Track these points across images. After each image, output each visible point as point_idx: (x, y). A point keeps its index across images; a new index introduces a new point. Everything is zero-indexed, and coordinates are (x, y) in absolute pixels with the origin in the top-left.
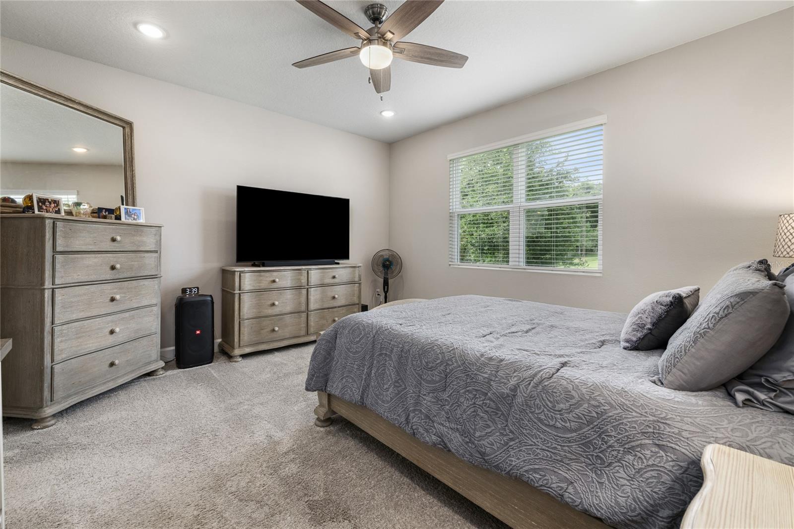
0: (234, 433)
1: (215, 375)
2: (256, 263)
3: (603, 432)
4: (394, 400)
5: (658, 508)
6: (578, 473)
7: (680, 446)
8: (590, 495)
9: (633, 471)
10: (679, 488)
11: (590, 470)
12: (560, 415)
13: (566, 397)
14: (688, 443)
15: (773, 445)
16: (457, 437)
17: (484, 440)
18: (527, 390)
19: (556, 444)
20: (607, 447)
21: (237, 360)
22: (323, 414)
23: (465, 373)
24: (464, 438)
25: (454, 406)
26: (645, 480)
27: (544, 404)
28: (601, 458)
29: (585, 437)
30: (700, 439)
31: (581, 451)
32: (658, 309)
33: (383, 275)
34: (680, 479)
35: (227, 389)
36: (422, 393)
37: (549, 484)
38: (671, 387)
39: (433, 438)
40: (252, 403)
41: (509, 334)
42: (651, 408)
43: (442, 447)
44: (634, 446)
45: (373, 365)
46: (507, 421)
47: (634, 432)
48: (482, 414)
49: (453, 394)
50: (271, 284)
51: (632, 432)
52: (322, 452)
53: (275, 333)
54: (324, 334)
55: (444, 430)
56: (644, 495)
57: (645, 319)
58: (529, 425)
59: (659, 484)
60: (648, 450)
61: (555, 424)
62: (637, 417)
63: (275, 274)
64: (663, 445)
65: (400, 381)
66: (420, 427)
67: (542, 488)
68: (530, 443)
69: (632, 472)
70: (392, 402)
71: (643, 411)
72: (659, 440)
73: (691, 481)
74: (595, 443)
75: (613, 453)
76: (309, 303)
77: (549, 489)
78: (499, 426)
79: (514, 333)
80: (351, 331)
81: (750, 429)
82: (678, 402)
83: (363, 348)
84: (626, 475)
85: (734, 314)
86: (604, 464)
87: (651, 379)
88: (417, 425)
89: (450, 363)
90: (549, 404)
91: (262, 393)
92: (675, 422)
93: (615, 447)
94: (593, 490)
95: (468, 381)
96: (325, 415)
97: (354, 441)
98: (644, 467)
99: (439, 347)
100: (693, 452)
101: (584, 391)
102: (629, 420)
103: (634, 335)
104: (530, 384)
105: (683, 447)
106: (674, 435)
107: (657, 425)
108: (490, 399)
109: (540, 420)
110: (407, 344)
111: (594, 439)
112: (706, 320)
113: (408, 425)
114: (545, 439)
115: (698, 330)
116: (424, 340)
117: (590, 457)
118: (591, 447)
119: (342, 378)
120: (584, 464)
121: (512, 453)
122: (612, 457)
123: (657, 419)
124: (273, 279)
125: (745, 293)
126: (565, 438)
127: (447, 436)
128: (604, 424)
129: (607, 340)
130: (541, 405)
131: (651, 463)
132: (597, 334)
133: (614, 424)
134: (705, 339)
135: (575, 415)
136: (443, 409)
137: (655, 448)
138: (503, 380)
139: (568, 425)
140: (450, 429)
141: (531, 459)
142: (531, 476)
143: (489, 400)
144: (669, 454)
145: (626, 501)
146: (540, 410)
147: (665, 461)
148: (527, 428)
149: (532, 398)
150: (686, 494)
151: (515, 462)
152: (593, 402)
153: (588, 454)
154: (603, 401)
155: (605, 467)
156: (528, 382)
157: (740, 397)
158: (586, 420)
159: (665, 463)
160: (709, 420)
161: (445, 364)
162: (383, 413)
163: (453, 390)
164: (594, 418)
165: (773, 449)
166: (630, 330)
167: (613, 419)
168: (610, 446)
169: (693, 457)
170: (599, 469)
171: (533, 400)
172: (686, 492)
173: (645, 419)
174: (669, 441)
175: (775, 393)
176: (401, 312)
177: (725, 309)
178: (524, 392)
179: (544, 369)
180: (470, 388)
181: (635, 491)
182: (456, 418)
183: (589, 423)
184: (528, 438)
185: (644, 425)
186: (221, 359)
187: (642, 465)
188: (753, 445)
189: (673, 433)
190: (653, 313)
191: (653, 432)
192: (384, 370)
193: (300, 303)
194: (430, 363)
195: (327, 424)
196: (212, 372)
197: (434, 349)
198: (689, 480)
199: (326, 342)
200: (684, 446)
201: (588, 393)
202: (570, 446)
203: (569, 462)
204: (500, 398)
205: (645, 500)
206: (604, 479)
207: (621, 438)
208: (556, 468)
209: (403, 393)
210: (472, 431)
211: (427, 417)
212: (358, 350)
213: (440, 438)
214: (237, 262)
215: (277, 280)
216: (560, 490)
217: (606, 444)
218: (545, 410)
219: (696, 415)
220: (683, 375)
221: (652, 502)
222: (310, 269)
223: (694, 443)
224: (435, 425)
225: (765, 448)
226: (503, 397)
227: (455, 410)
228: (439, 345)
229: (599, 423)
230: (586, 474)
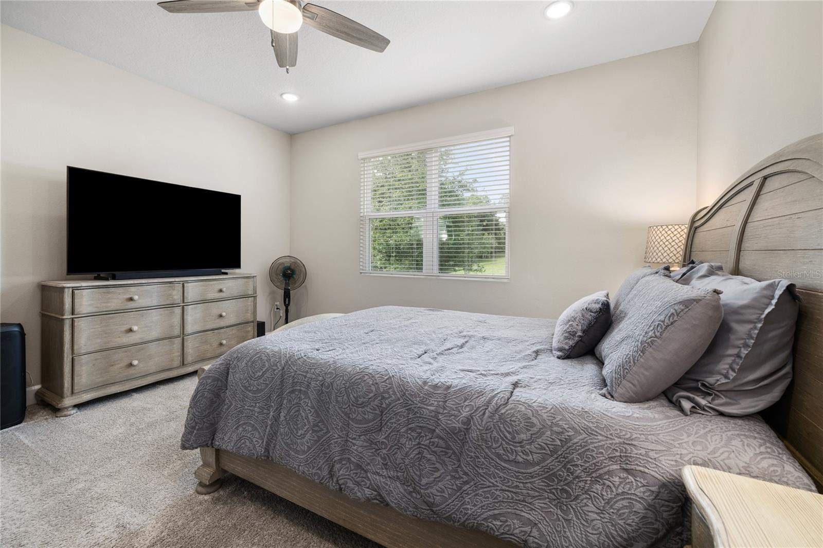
0: (56, 533)
1: (26, 442)
2: (101, 275)
3: (568, 462)
4: (312, 450)
5: (632, 541)
6: (542, 511)
7: (648, 469)
8: (557, 536)
9: (603, 502)
10: (652, 516)
11: (555, 506)
12: (521, 447)
13: (527, 426)
14: (656, 464)
15: (730, 455)
16: (397, 486)
17: (432, 487)
18: (482, 421)
19: (517, 482)
20: (574, 479)
21: (69, 413)
22: (209, 476)
23: (405, 407)
24: (406, 488)
25: (393, 449)
26: (615, 511)
27: (502, 436)
28: (567, 492)
29: (549, 469)
30: (666, 458)
31: (545, 486)
32: (588, 316)
33: (284, 286)
34: (652, 505)
35: (47, 463)
36: (350, 436)
37: (511, 531)
38: (622, 400)
39: (366, 492)
40: (93, 477)
41: (445, 352)
42: (615, 429)
43: (377, 502)
44: (602, 474)
45: (282, 406)
46: (459, 461)
47: (601, 458)
48: (429, 456)
49: (392, 434)
50: (126, 303)
51: (599, 459)
52: (208, 532)
53: (133, 368)
54: (210, 370)
55: (380, 481)
56: (618, 530)
57: (576, 326)
58: (486, 463)
59: (631, 515)
60: (616, 476)
61: (515, 459)
62: (603, 441)
63: (133, 289)
64: (632, 469)
65: (320, 424)
66: (348, 481)
67: (503, 536)
68: (488, 484)
69: (601, 503)
70: (310, 452)
71: (608, 433)
72: (627, 463)
73: (663, 506)
74: (560, 475)
75: (580, 484)
76: (185, 325)
77: (511, 537)
78: (450, 468)
79: (450, 349)
80: (250, 364)
81: (707, 440)
82: (637, 418)
83: (267, 385)
84: (595, 508)
85: (680, 322)
86: (570, 498)
87: (601, 392)
88: (344, 478)
89: (386, 395)
90: (507, 435)
91: (110, 459)
92: (640, 441)
93: (582, 478)
94: (560, 529)
95: (411, 416)
96: (211, 476)
97: (254, 505)
98: (613, 496)
99: (371, 376)
100: (662, 473)
101: (545, 416)
102: (596, 445)
103: (566, 344)
104: (484, 414)
105: (652, 469)
106: (641, 457)
107: (623, 447)
108: (439, 437)
109: (498, 456)
110: (329, 376)
111: (558, 470)
112: (652, 328)
113: (332, 480)
114: (504, 477)
115: (645, 339)
116: (350, 369)
117: (554, 491)
118: (556, 480)
119: (238, 427)
120: (548, 500)
121: (467, 499)
122: (579, 489)
123: (623, 440)
124: (130, 296)
125: (688, 300)
126: (528, 473)
127: (385, 488)
128: (569, 452)
129: (540, 350)
130: (498, 438)
131: (621, 491)
132: (528, 343)
133: (580, 451)
134: (653, 348)
135: (537, 446)
136: (378, 454)
137: (623, 473)
138: (454, 412)
139: (530, 458)
140: (388, 479)
141: (490, 504)
142: (490, 524)
143: (437, 438)
144: (638, 479)
145: (598, 538)
146: (497, 443)
147: (635, 487)
148: (483, 466)
149: (488, 430)
150: (659, 521)
151: (471, 509)
152: (555, 429)
153: (552, 487)
154: (566, 427)
155: (571, 501)
156: (483, 411)
157: (687, 405)
158: (550, 450)
159: (636, 489)
160: (670, 435)
161: (380, 398)
162: (297, 467)
163: (391, 430)
164: (558, 447)
165: (730, 459)
166: (562, 338)
167: (578, 446)
168: (577, 477)
169: (663, 479)
170: (565, 503)
171: (489, 433)
172: (658, 519)
173: (611, 442)
174: (637, 465)
175: (711, 397)
176: (315, 333)
177: (670, 317)
178: (479, 424)
179: (498, 394)
180: (413, 425)
181: (606, 525)
182: (396, 464)
183: (553, 452)
184: (485, 478)
185: (611, 450)
186: (39, 414)
187: (611, 494)
188: (713, 458)
189: (640, 454)
190: (583, 320)
191: (620, 456)
192: (297, 411)
193: (172, 326)
194: (360, 398)
195: (215, 488)
196: (21, 437)
197: (365, 379)
198: (661, 505)
199: (213, 381)
200: (653, 467)
201: (550, 418)
202: (533, 481)
203: (532, 500)
204: (451, 435)
205: (619, 534)
206: (572, 516)
207: (588, 467)
208: (517, 510)
209: (325, 438)
210: (417, 479)
211: (358, 466)
212: (260, 387)
213: (376, 491)
214: (67, 275)
215: (136, 297)
216: (524, 535)
217: (572, 475)
218: (504, 443)
219: (658, 431)
220: (632, 386)
221: (625, 536)
222: (187, 282)
223: (662, 464)
224: (369, 475)
225: (724, 460)
226: (454, 432)
227: (393, 455)
228: (371, 374)
229: (564, 451)
230: (550, 511)
